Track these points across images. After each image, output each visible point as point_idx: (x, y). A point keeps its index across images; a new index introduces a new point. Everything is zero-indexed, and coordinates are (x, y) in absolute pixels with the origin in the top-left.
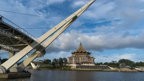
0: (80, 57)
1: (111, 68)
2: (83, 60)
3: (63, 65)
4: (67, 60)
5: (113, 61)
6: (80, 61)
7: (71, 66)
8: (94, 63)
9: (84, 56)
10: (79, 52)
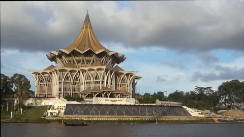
0: (84, 71)
1: (190, 110)
2: (93, 86)
3: (11, 104)
4: (27, 84)
5: (201, 89)
6: (83, 88)
7: (46, 108)
8: (135, 95)
9: (99, 69)
10: (79, 54)
